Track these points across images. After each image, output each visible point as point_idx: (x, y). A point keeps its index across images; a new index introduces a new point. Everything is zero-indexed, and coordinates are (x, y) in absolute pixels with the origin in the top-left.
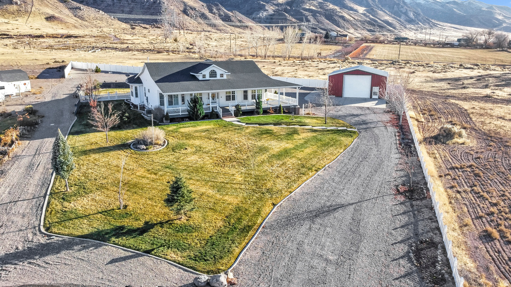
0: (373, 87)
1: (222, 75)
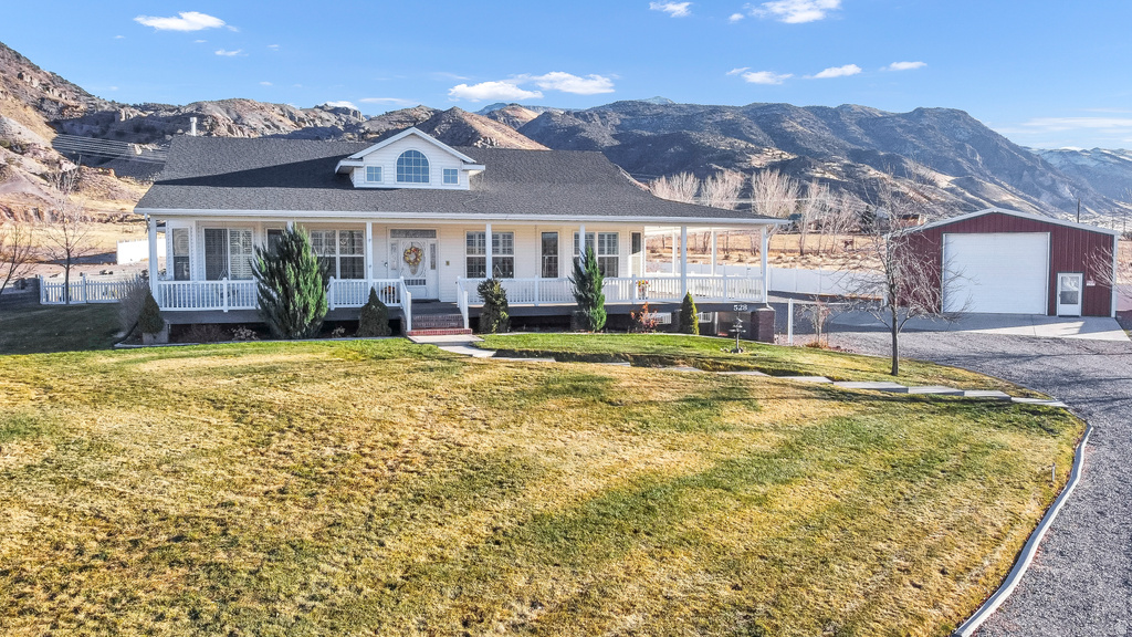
0: (1060, 276)
1: (450, 175)
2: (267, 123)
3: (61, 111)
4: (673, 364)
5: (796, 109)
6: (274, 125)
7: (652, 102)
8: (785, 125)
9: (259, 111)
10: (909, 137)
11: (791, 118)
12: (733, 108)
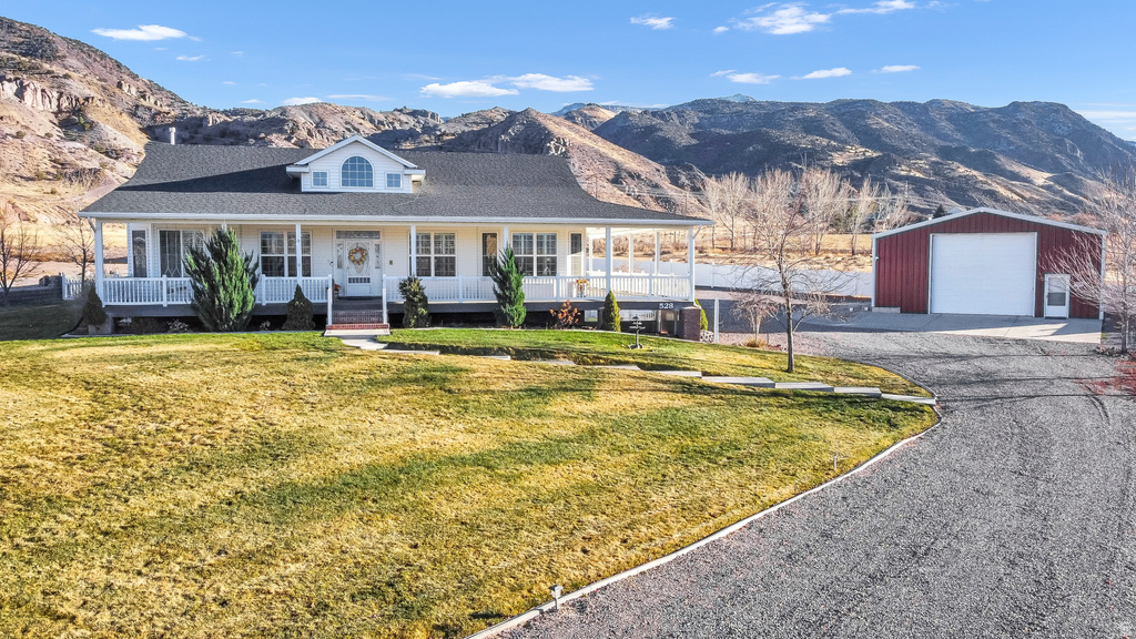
0: (1047, 277)
1: (393, 180)
2: (348, 126)
3: (153, 118)
4: (553, 358)
5: (882, 105)
6: (354, 128)
7: (732, 100)
8: (870, 122)
9: (341, 115)
10: (1003, 133)
11: (877, 115)
12: (815, 104)
